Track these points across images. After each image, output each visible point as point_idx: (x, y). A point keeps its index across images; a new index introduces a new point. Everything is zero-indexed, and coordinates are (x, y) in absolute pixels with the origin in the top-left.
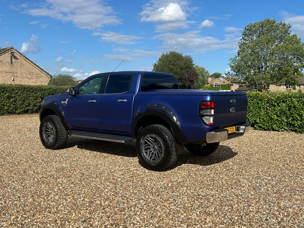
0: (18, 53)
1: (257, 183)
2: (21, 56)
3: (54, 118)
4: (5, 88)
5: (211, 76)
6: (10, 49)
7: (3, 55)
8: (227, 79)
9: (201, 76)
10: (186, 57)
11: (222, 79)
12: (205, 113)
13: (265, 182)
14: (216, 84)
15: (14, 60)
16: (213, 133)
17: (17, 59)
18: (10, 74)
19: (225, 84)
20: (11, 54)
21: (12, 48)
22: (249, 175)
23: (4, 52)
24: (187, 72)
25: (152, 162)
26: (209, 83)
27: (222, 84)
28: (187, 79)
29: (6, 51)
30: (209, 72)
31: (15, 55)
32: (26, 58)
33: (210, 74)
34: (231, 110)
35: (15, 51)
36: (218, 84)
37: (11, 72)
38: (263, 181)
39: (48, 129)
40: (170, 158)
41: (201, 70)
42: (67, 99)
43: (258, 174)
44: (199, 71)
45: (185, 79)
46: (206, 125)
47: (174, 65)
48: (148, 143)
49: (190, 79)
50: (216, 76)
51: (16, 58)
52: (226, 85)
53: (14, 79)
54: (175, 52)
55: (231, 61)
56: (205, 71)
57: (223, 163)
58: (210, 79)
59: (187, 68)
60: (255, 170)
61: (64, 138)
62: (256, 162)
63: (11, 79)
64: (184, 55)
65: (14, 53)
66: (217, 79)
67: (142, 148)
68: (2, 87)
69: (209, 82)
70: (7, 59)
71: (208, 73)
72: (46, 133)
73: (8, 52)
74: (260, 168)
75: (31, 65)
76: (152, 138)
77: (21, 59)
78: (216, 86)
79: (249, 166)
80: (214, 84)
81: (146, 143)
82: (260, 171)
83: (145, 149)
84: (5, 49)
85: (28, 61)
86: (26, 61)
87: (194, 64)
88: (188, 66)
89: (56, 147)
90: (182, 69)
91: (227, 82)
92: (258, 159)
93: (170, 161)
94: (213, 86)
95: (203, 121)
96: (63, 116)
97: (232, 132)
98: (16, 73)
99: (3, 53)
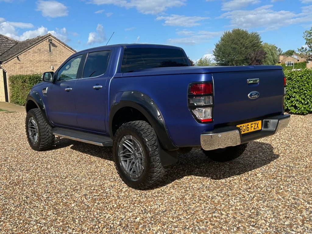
0: (56, 41)
1: (288, 218)
2: (60, 43)
3: (36, 112)
4: (38, 78)
5: (283, 55)
6: (48, 36)
7: (41, 44)
8: (301, 56)
9: (270, 54)
10: (252, 34)
11: (295, 57)
12: (196, 102)
13: (303, 216)
14: (289, 63)
15: (52, 48)
16: (211, 134)
17: (56, 47)
18: (49, 62)
19: (299, 62)
20: (49, 42)
21: (50, 35)
22: (280, 200)
23: (42, 40)
24: (253, 50)
25: (131, 175)
26: (280, 63)
27: (296, 62)
28: (253, 59)
29: (43, 39)
30: (282, 50)
31: (53, 42)
32: (65, 45)
33: (283, 53)
34: (249, 95)
35: (53, 39)
36: (291, 63)
37: (50, 61)
38: (299, 215)
39: (33, 125)
40: (152, 172)
41: (270, 48)
42: (47, 88)
43: (297, 198)
44: (268, 49)
45: (251, 59)
46: (200, 121)
47: (236, 44)
48: (126, 148)
49: (257, 59)
50: (290, 53)
51: (54, 45)
52: (301, 63)
53: (53, 68)
54: (238, 29)
55: (306, 34)
56: (277, 49)
57: (248, 174)
58: (281, 58)
59: (254, 46)
60: (295, 189)
61: (49, 137)
62: (301, 173)
63: (51, 68)
64: (249, 32)
65: (51, 40)
66: (289, 57)
67: (119, 155)
68: (34, 77)
69: (280, 61)
70: (45, 48)
71: (280, 51)
72: (31, 130)
73: (46, 39)
74: (303, 186)
75: (70, 52)
76: (130, 140)
77: (60, 47)
78: (288, 65)
79: (286, 181)
80: (286, 63)
81: (124, 148)
82: (301, 192)
83: (124, 157)
84: (43, 37)
85: (68, 48)
86: (65, 48)
87: (262, 42)
88: (254, 45)
89: (41, 148)
90: (246, 48)
91: (302, 60)
92: (306, 167)
93: (153, 176)
94: (285, 66)
95: (195, 116)
96: (44, 110)
97: (255, 130)
98: (56, 61)
99: (40, 41)
